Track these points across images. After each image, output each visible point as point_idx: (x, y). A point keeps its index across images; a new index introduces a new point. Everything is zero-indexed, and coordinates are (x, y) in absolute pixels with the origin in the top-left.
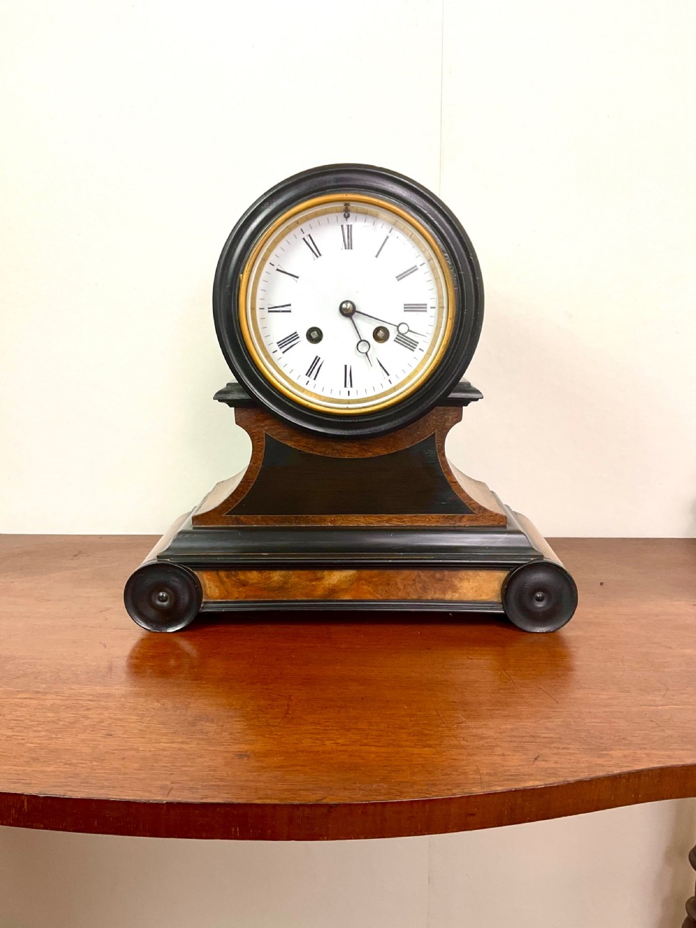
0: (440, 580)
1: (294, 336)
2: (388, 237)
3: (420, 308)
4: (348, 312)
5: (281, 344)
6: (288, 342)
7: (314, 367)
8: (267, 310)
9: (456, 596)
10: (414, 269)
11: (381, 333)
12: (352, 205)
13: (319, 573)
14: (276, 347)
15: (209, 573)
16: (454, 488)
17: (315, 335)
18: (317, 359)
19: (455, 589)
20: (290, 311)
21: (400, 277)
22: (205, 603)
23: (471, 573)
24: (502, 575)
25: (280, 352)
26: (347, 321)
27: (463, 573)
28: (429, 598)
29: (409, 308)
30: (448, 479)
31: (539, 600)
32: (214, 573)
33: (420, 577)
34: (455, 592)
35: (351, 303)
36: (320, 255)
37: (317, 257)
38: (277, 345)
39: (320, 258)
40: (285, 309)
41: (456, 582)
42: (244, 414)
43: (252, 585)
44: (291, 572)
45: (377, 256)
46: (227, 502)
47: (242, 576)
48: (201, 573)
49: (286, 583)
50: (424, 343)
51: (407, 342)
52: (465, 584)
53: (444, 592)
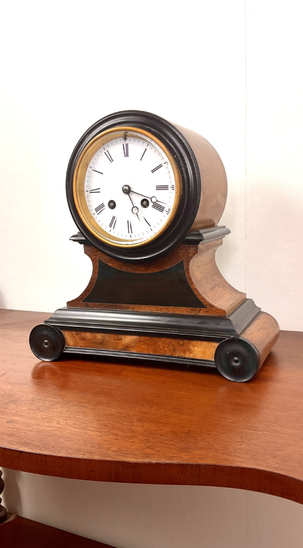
0: (182, 345)
1: (102, 205)
2: (146, 149)
3: (165, 188)
4: (128, 191)
5: (97, 210)
6: (100, 208)
7: (113, 223)
8: (89, 192)
9: (191, 356)
10: (160, 166)
11: (145, 203)
12: (129, 133)
13: (120, 336)
14: (94, 211)
15: (68, 332)
16: (195, 292)
17: (112, 205)
18: (114, 218)
19: (190, 351)
20: (100, 192)
21: (153, 171)
22: (66, 348)
23: (199, 342)
24: (216, 345)
25: (96, 214)
26: (127, 196)
27: (194, 342)
28: (177, 356)
29: (159, 188)
31: (236, 362)
32: (70, 332)
33: (171, 342)
34: (191, 353)
35: (124, 186)
36: (113, 161)
37: (111, 162)
38: (95, 210)
39: (113, 162)
40: (96, 191)
41: (191, 347)
42: (88, 248)
43: (88, 340)
44: (106, 335)
45: (141, 160)
46: (82, 295)
47: (83, 334)
48: (65, 331)
49: (103, 340)
51: (159, 207)
52: (196, 349)
53: (185, 352)
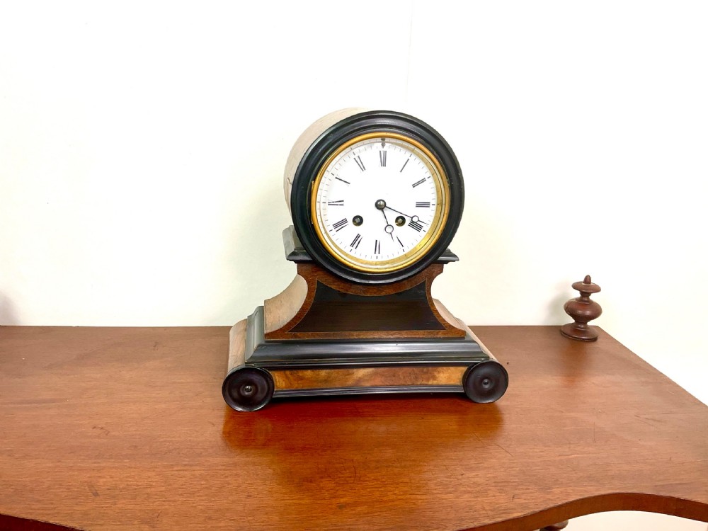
0: (427, 373)
1: (345, 221)
2: (408, 159)
3: (426, 205)
4: (381, 206)
5: (336, 226)
6: (340, 225)
7: (356, 241)
8: (327, 203)
9: (435, 382)
10: (423, 180)
11: (400, 220)
12: (387, 140)
13: (351, 371)
14: (332, 228)
15: (279, 372)
16: (435, 314)
17: (358, 221)
18: (358, 236)
19: (434, 378)
20: (343, 205)
21: (414, 185)
22: (276, 391)
23: (445, 368)
24: (464, 369)
25: (334, 230)
26: (380, 212)
27: (440, 369)
28: (419, 383)
29: (420, 205)
30: (432, 308)
31: (486, 384)
32: (282, 372)
33: (413, 371)
34: (435, 380)
35: (383, 201)
36: (365, 169)
37: (363, 171)
38: (333, 226)
39: (365, 171)
40: (340, 203)
41: (436, 374)
42: (304, 267)
43: (308, 379)
44: (333, 370)
45: (401, 171)
46: (289, 324)
47: (301, 373)
48: (274, 372)
49: (329, 377)
50: (426, 228)
51: (416, 226)
52: (442, 375)
53: (428, 380)
